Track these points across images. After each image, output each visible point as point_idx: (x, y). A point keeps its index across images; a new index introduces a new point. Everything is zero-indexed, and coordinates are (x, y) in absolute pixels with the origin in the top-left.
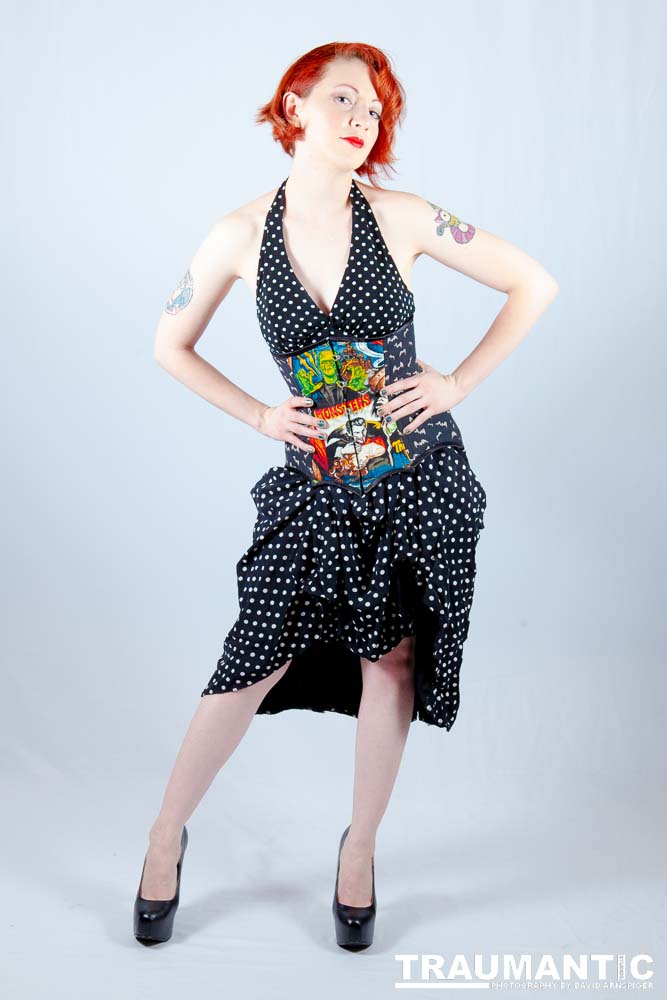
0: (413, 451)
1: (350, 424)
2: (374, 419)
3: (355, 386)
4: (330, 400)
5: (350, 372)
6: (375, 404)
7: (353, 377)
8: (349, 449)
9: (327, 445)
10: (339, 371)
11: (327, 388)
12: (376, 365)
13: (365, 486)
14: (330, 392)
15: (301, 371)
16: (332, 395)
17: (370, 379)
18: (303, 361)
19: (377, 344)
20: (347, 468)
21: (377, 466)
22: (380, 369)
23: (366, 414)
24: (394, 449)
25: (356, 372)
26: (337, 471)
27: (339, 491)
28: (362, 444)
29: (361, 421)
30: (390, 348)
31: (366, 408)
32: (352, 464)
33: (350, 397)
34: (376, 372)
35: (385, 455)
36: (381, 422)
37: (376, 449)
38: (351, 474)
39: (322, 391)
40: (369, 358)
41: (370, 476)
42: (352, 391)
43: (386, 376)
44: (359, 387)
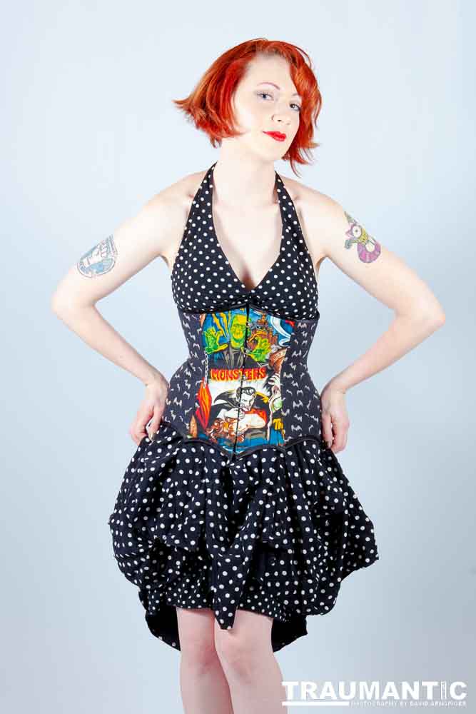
0: (289, 432)
1: (240, 391)
2: (263, 392)
3: (257, 357)
4: (230, 363)
5: (256, 342)
6: (268, 380)
7: (257, 347)
8: (233, 413)
9: (213, 404)
10: (246, 337)
11: (231, 350)
12: (281, 343)
13: (238, 452)
14: (232, 354)
15: (212, 330)
16: (233, 358)
17: (272, 355)
18: (216, 320)
19: (288, 324)
20: (225, 430)
21: (254, 437)
22: (283, 348)
23: (258, 385)
24: (273, 426)
25: (263, 343)
26: (215, 431)
27: (212, 451)
28: (246, 413)
29: (251, 391)
30: (297, 333)
31: (259, 380)
32: (231, 428)
33: (248, 366)
34: (279, 350)
35: (264, 429)
36: (269, 397)
37: (257, 421)
38: (228, 437)
39: (225, 353)
40: (277, 333)
41: (245, 444)
42: (253, 360)
43: (285, 357)
44: (260, 359)
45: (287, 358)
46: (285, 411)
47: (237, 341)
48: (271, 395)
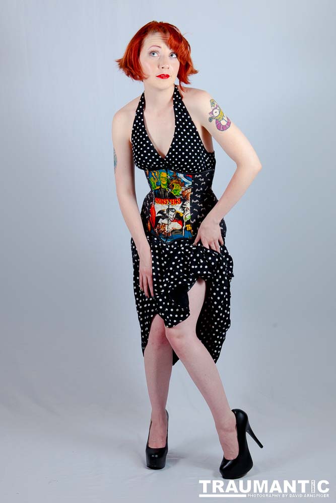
1: (168, 210)
2: (180, 211)
4: (162, 195)
5: (173, 186)
6: (183, 204)
7: (174, 188)
8: (165, 221)
9: (156, 216)
10: (168, 183)
11: (162, 190)
15: (152, 179)
16: (163, 193)
17: (183, 192)
18: (153, 174)
20: (162, 230)
21: (176, 234)
22: (189, 188)
23: (177, 208)
24: (186, 228)
25: (176, 187)
26: (158, 229)
28: (172, 221)
29: (174, 210)
31: (178, 205)
32: (165, 229)
33: (172, 197)
34: (186, 189)
35: (181, 230)
38: (163, 233)
40: (183, 181)
41: (172, 238)
42: (173, 195)
43: (191, 192)
44: (176, 194)
45: (192, 193)
46: (192, 221)
47: (164, 185)
48: (184, 212)
